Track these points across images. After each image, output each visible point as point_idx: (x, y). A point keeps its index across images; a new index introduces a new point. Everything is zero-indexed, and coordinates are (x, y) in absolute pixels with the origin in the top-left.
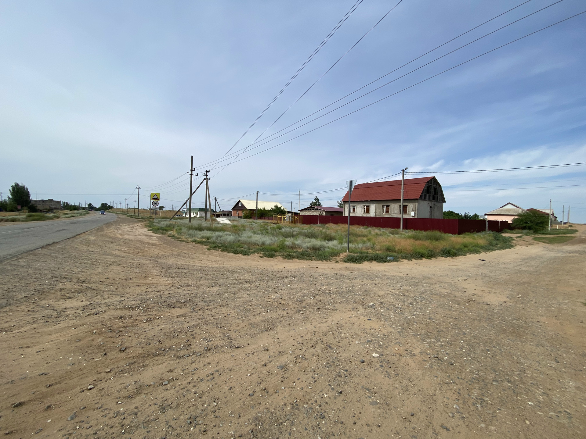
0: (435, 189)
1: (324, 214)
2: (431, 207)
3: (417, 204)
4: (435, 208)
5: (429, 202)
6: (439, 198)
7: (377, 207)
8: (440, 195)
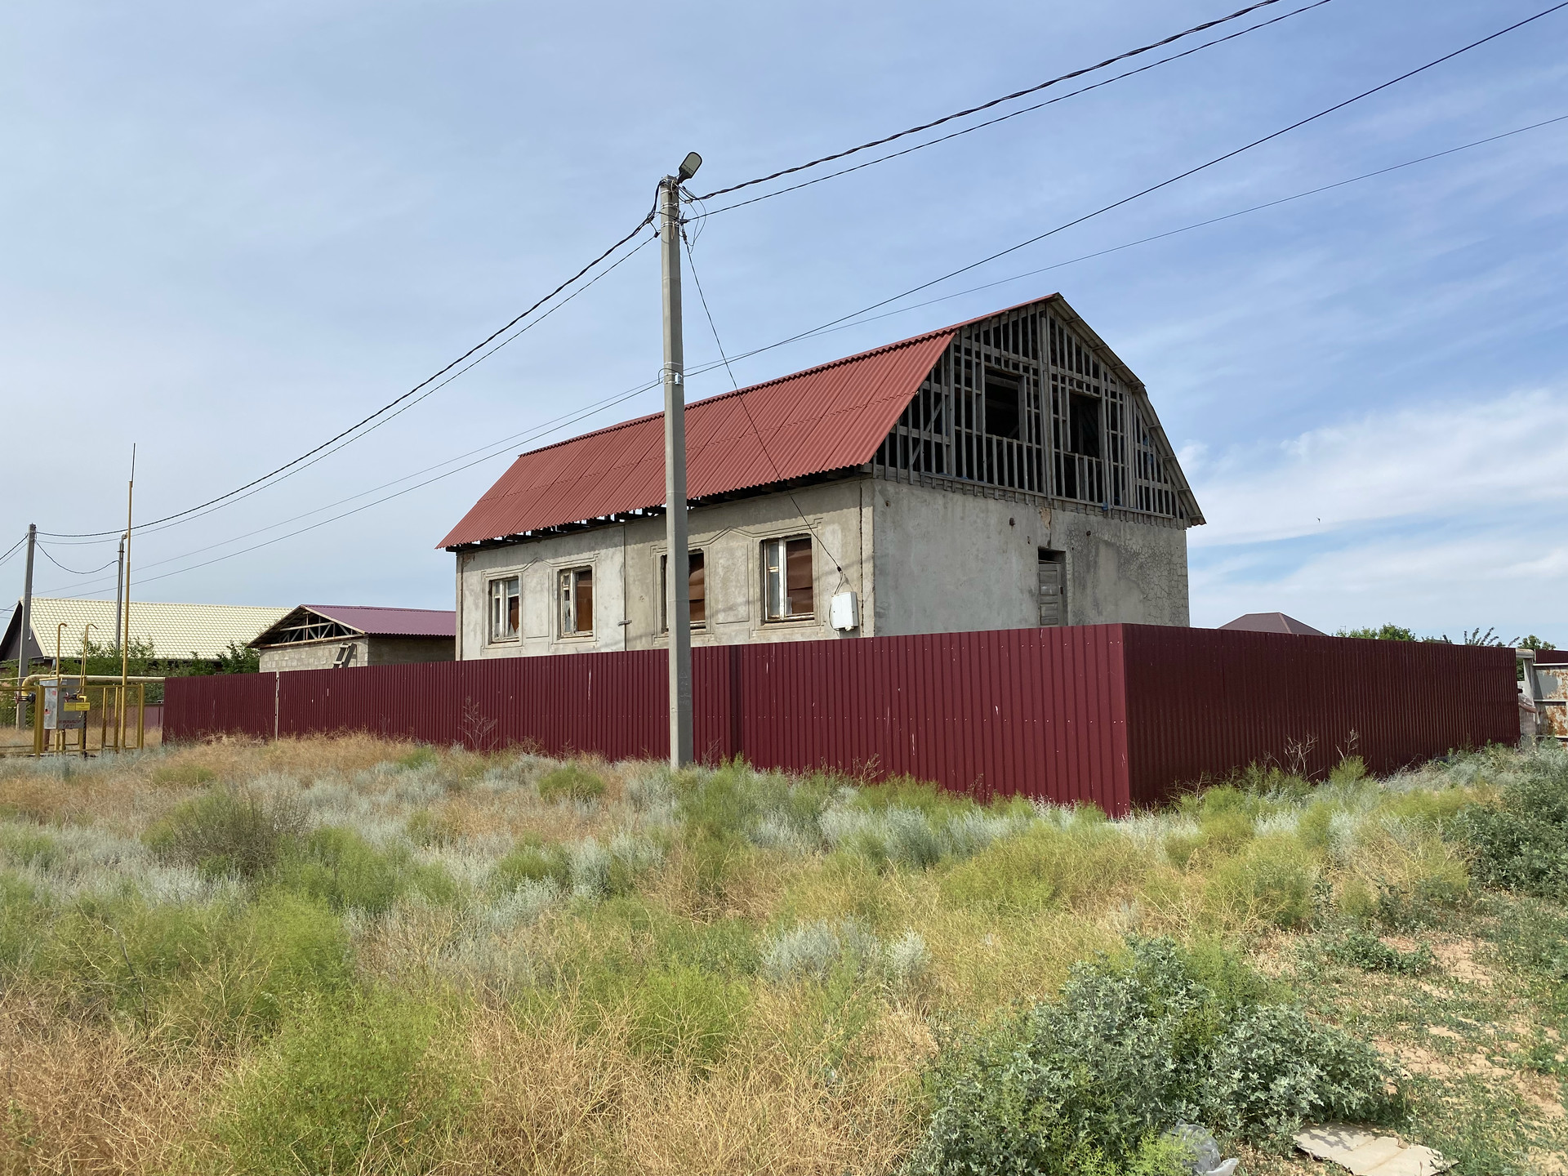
0: (1084, 409)
1: (362, 657)
2: (1047, 555)
3: (867, 512)
4: (1091, 565)
5: (1023, 513)
6: (1132, 481)
7: (631, 571)
8: (1143, 459)
